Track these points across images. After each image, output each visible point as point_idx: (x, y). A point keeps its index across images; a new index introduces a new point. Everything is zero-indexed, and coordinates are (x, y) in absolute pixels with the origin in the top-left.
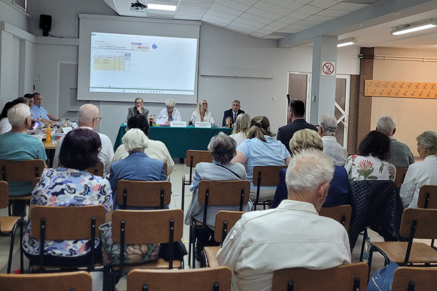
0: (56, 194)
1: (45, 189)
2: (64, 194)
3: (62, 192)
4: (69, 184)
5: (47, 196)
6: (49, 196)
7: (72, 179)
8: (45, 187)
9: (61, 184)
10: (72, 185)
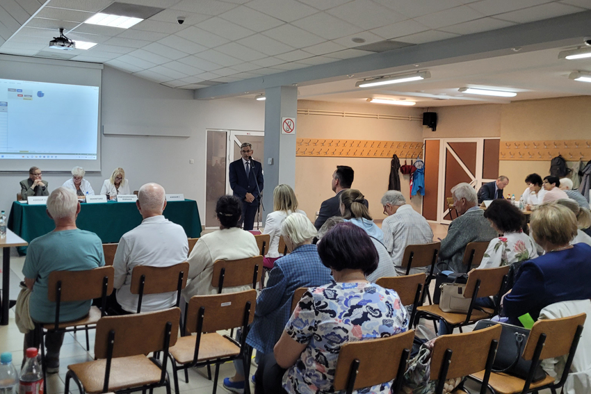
0: (358, 322)
1: (340, 317)
2: (369, 320)
3: (365, 317)
4: (368, 304)
5: (346, 326)
6: (350, 327)
7: (369, 296)
8: (338, 315)
9: (359, 306)
10: (375, 306)
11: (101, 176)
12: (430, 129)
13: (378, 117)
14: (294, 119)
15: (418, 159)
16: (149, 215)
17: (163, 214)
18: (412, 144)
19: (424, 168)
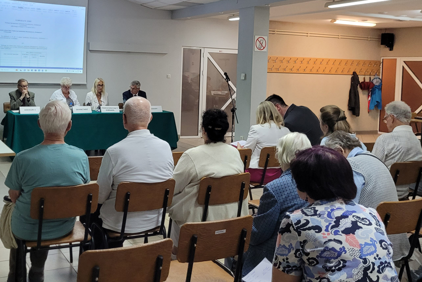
2: (361, 228)
11: (86, 88)
12: (387, 49)
13: (340, 37)
14: (266, 38)
15: (376, 77)
16: (134, 128)
17: (148, 129)
18: (370, 62)
19: (381, 84)
